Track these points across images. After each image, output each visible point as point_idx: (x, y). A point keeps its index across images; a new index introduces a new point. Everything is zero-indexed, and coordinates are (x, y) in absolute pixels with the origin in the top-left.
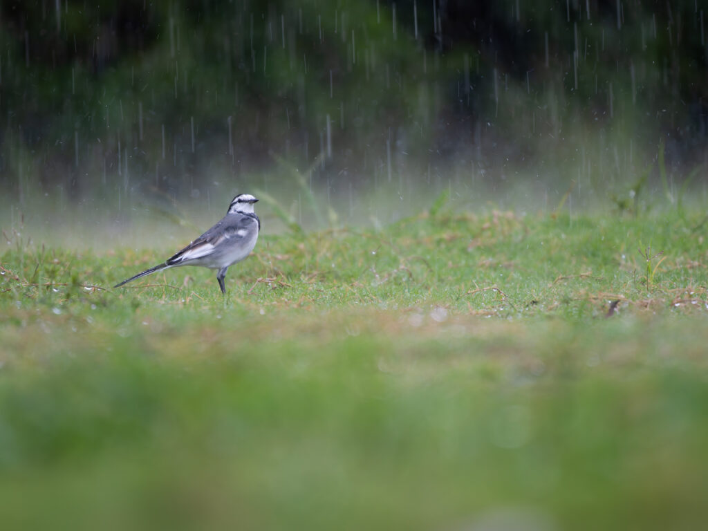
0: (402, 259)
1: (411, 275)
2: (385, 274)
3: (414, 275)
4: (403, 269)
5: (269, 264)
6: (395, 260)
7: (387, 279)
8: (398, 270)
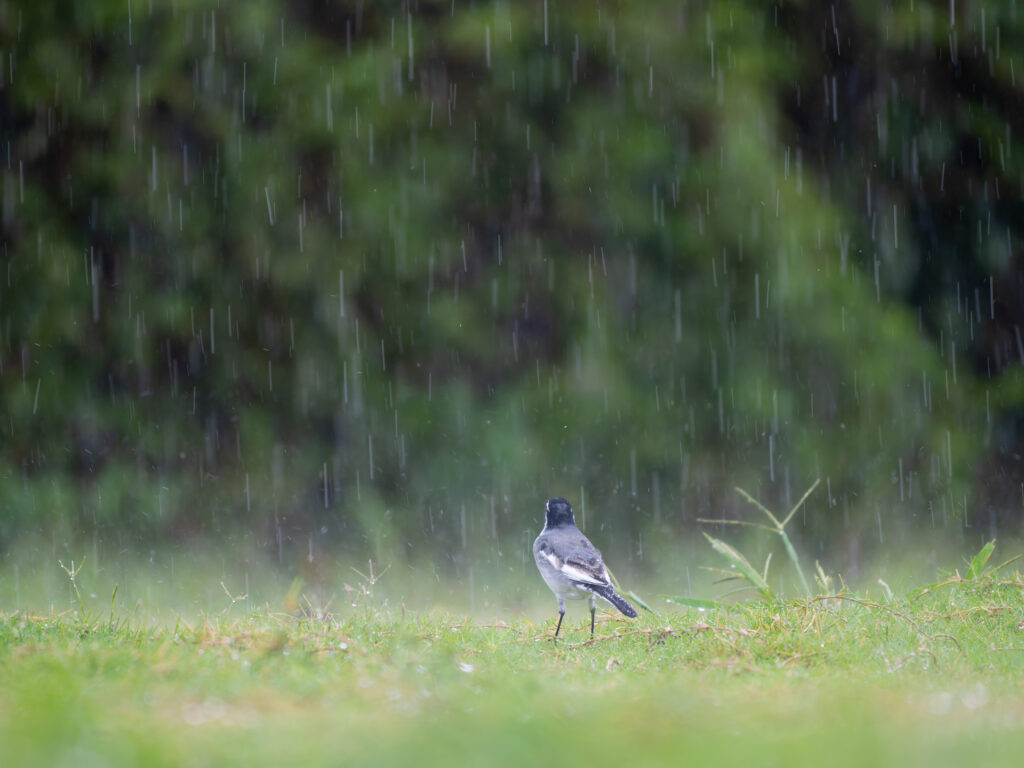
0: (922, 638)
1: (935, 660)
2: (898, 659)
3: (939, 661)
4: (924, 652)
5: (729, 642)
6: (914, 641)
7: (900, 666)
8: (917, 653)
